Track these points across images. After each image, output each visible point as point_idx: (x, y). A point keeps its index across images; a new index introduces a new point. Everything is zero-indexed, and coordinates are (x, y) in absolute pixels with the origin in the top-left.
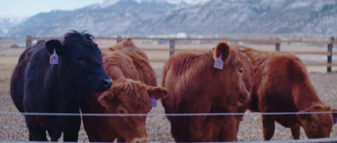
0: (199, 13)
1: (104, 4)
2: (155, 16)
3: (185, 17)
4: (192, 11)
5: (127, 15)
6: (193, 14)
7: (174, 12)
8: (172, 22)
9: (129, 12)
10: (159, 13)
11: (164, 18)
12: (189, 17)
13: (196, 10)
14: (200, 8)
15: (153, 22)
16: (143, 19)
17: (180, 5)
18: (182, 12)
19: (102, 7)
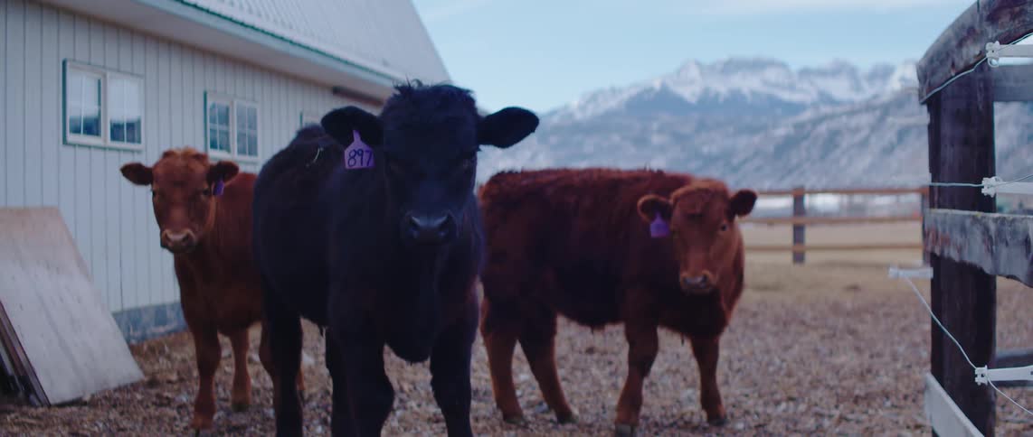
0: (874, 128)
1: (582, 108)
2: (743, 143)
3: (831, 141)
4: (854, 122)
5: (656, 139)
6: (857, 130)
7: (799, 126)
8: (794, 157)
9: (660, 131)
10: (752, 130)
11: (771, 149)
12: (845, 142)
13: (865, 120)
14: (878, 113)
15: (735, 161)
16: (705, 150)
17: (815, 105)
18: (823, 128)
19: (579, 116)
